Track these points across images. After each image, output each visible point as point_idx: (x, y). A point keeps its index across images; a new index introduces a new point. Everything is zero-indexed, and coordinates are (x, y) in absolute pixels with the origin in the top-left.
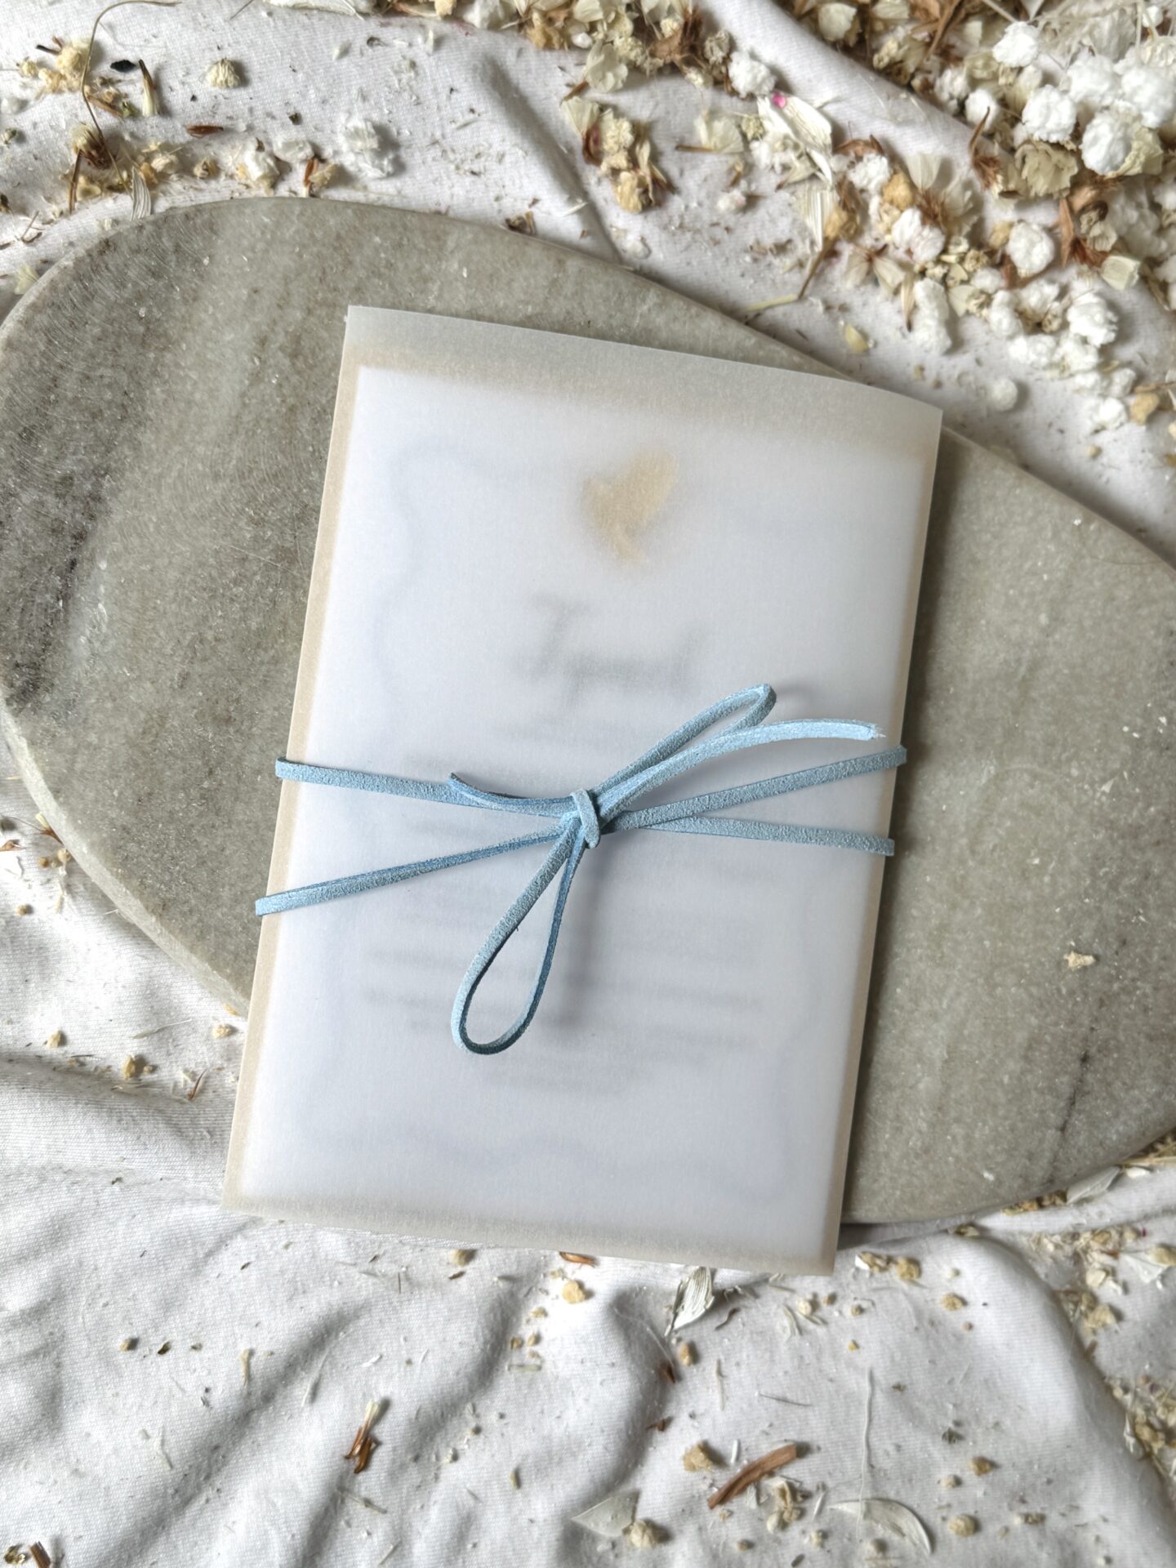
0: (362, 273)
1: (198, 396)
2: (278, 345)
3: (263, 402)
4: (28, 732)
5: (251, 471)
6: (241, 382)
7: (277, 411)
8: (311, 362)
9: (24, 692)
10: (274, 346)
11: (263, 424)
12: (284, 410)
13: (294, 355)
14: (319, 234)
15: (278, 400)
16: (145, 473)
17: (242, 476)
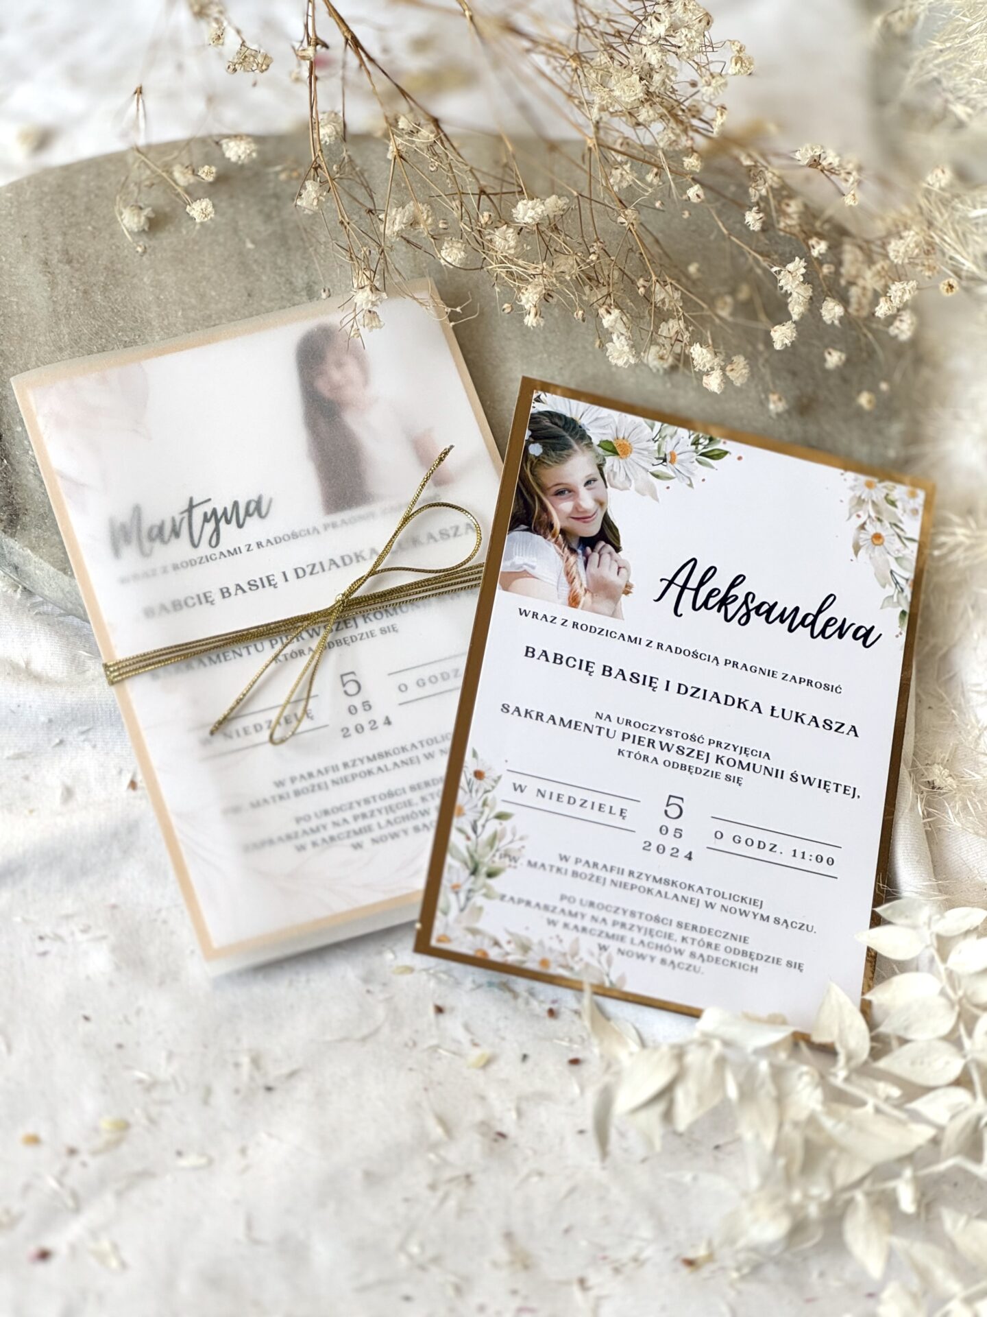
0: (85, 199)
1: (23, 310)
2: (56, 260)
3: (65, 296)
4: (27, 543)
5: (80, 338)
6: (46, 291)
7: (77, 297)
8: (82, 261)
9: (11, 521)
10: (55, 261)
11: (73, 308)
12: (81, 294)
13: (69, 262)
14: (46, 189)
15: (74, 290)
16: (15, 366)
17: (76, 343)
